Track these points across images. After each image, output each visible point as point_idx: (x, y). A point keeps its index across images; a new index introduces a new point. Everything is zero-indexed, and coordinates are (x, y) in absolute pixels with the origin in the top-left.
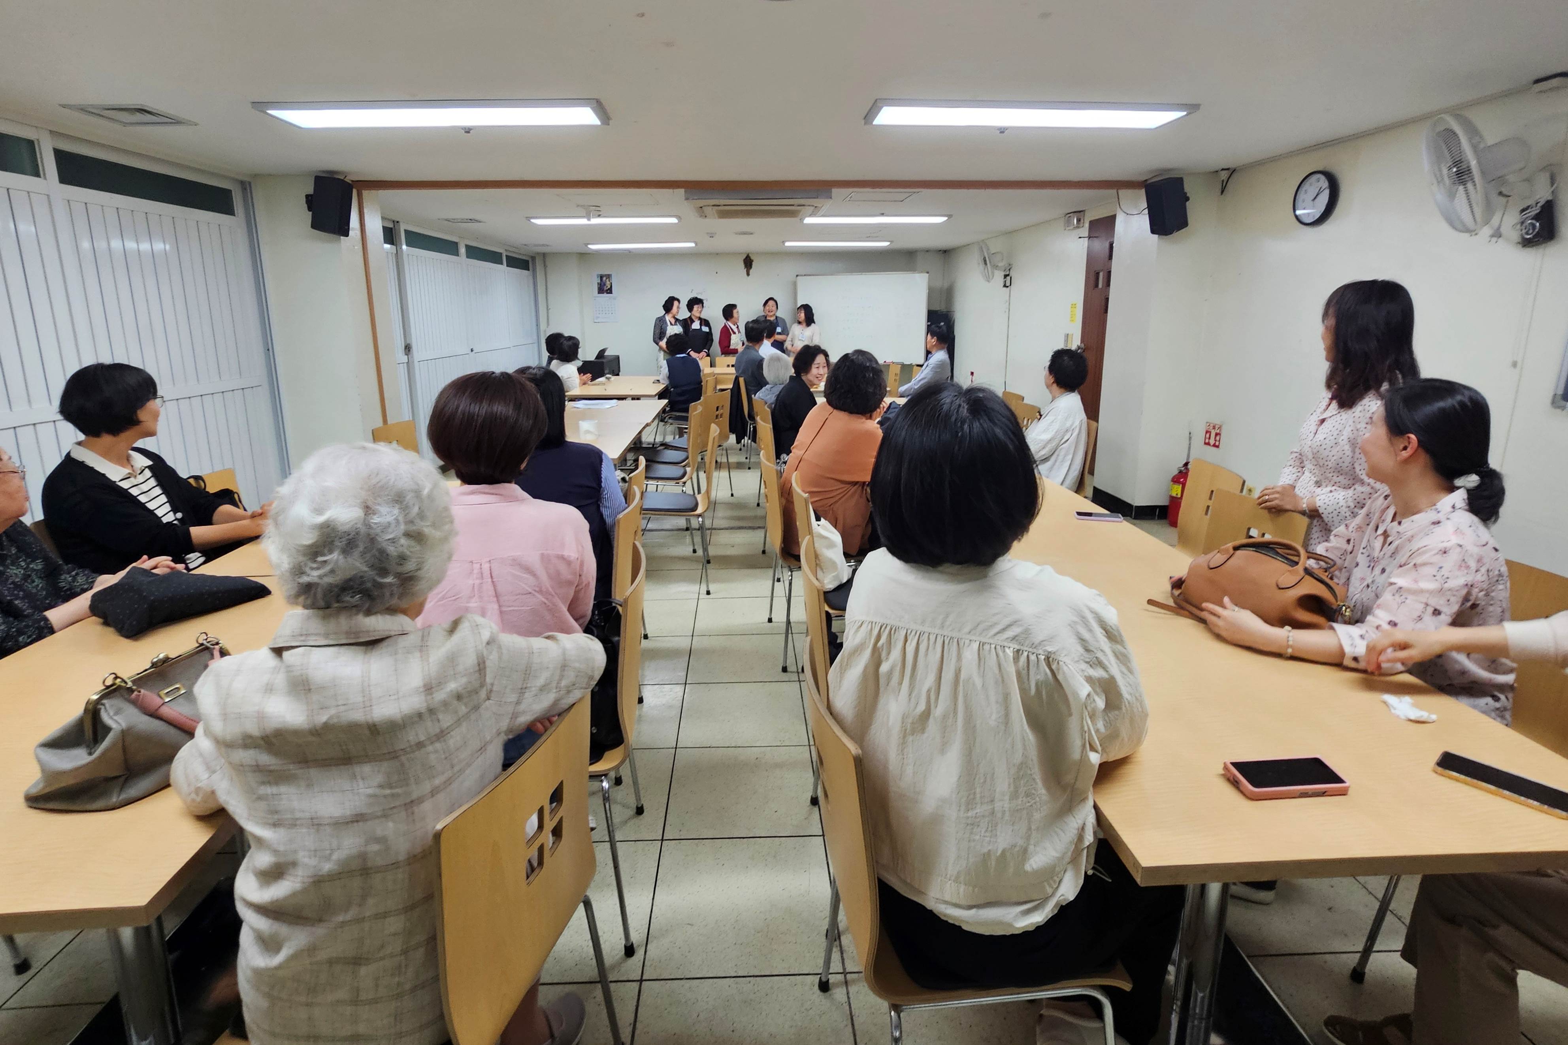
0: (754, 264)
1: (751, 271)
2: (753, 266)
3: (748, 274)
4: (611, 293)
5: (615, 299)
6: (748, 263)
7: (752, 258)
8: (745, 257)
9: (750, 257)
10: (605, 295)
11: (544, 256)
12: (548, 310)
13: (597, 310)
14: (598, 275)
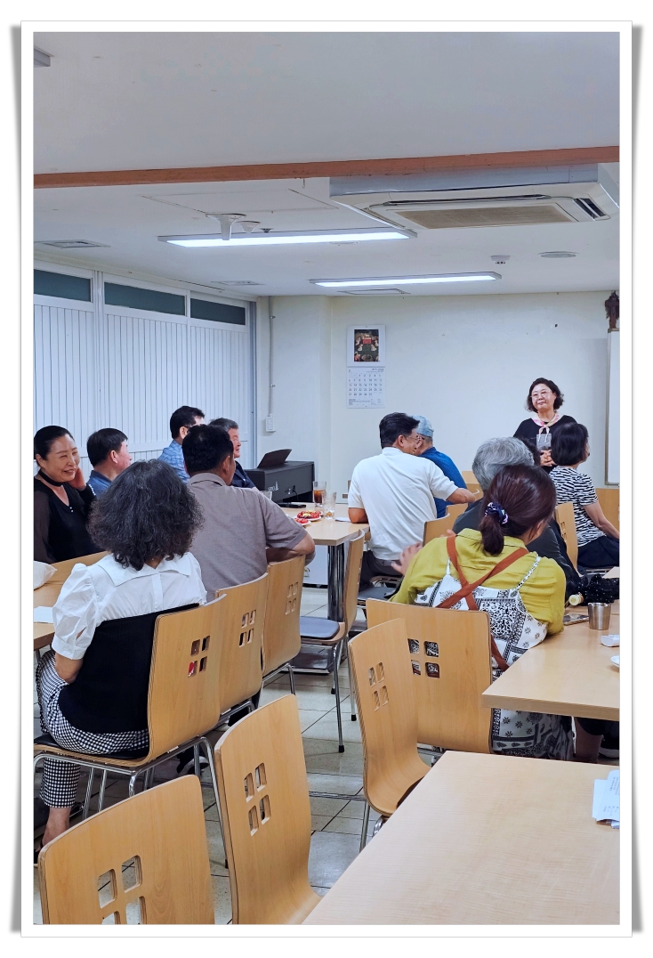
6: (612, 307)
8: (606, 299)
10: (367, 363)
11: (270, 300)
12: (271, 387)
13: (353, 387)
14: (356, 331)
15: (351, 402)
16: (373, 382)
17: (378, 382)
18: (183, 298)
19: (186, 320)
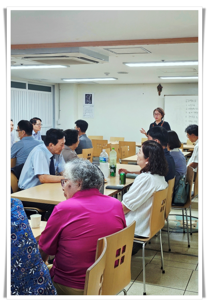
0: (163, 90)
1: (161, 93)
2: (162, 90)
3: (159, 95)
4: (91, 103)
5: (93, 106)
6: (160, 88)
7: (162, 86)
8: (158, 86)
9: (161, 85)
10: (89, 104)
11: (59, 84)
12: (59, 111)
13: (85, 111)
14: (86, 95)
15: (84, 116)
16: (90, 110)
17: (92, 110)
18: (25, 84)
19: (27, 90)
